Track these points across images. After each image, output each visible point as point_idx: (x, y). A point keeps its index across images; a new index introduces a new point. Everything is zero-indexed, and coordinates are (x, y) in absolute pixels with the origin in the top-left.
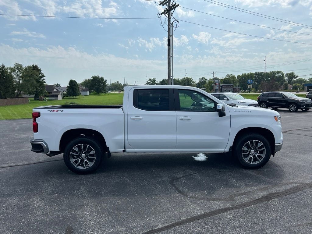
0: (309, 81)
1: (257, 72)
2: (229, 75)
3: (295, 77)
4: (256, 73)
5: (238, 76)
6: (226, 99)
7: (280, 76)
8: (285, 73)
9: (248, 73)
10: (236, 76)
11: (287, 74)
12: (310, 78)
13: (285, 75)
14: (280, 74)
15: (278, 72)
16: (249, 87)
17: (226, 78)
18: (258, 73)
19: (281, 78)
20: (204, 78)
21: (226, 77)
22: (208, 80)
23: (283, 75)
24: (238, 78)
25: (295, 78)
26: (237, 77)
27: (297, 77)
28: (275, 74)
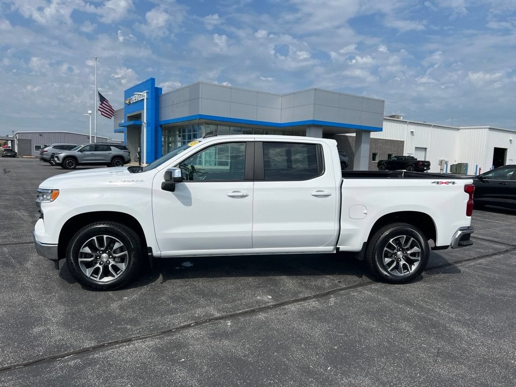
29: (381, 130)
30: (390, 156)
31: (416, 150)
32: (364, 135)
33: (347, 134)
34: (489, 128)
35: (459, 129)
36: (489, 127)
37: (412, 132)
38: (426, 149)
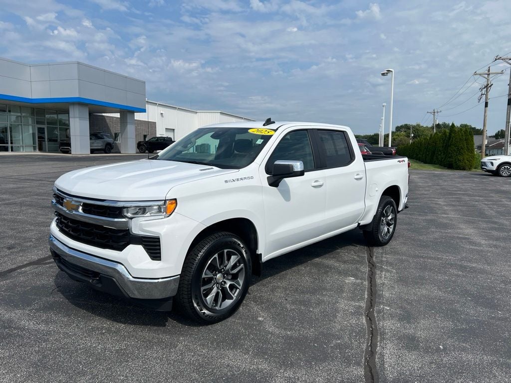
29: (144, 111)
30: (145, 136)
31: (166, 131)
32: (129, 116)
33: (103, 114)
34: (221, 113)
35: (197, 112)
36: (220, 111)
37: (162, 114)
38: (174, 130)
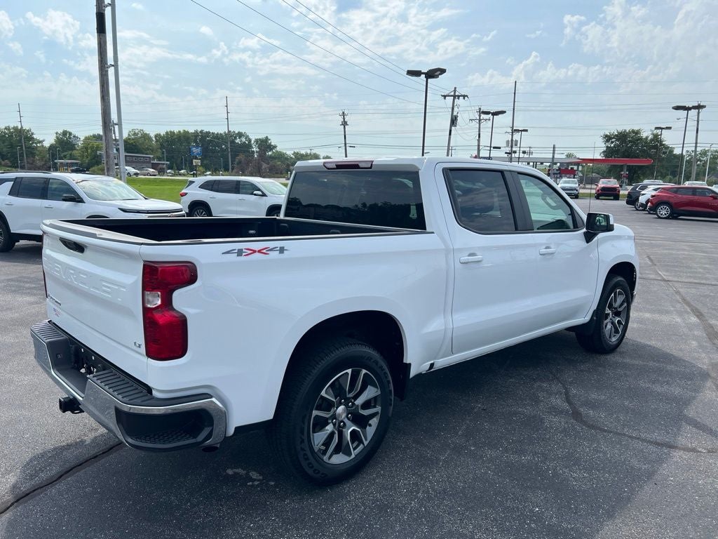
0: (294, 157)
1: (199, 130)
2: (137, 131)
3: (271, 147)
4: (196, 132)
5: (156, 136)
6: (259, 193)
7: (245, 142)
8: (253, 138)
9: (179, 132)
10: (152, 135)
11: (257, 141)
12: (295, 153)
13: (253, 142)
14: (244, 140)
15: (240, 135)
16: (194, 164)
17: (129, 139)
18: (201, 132)
19: (246, 147)
20: (70, 134)
21: (129, 135)
22: (82, 138)
23: (250, 141)
24: (157, 141)
25: (271, 150)
26: (154, 139)
27: (275, 147)
28: (235, 138)
